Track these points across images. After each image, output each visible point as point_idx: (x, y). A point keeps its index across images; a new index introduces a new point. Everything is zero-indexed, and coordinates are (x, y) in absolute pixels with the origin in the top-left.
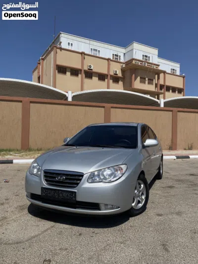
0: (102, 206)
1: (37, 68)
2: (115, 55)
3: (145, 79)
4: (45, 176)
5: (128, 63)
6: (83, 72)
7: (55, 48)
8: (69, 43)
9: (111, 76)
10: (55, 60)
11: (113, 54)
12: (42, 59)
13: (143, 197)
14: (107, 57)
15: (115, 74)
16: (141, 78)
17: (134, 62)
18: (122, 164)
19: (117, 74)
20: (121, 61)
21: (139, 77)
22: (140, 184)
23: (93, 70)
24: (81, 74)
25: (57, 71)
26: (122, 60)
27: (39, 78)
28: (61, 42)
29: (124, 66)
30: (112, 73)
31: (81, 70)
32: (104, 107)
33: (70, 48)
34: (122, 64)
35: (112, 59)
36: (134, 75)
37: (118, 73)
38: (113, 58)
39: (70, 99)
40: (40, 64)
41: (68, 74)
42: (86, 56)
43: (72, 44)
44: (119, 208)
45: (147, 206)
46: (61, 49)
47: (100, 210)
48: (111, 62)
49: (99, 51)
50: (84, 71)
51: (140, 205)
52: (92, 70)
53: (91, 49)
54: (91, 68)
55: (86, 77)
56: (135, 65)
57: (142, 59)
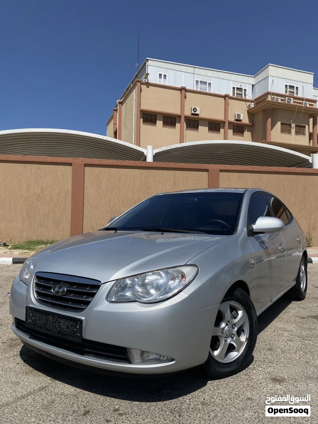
1: (112, 118)
2: (238, 88)
3: (290, 125)
4: (37, 285)
5: (260, 100)
6: (183, 119)
7: (139, 84)
8: (160, 75)
9: (230, 123)
10: (139, 104)
11: (234, 88)
12: (119, 103)
13: (243, 338)
14: (223, 94)
15: (237, 120)
16: (282, 124)
17: (269, 98)
18: (186, 265)
19: (240, 121)
20: (247, 98)
21: (279, 123)
22: (233, 309)
23: (200, 116)
24: (179, 122)
25: (142, 120)
26: (249, 96)
27: (115, 133)
28: (148, 74)
29: (253, 106)
30: (232, 119)
31: (180, 117)
32: (207, 170)
33: (162, 82)
34: (248, 103)
35: (231, 95)
36: (269, 120)
37: (241, 118)
38: (234, 94)
39: (150, 159)
40: (116, 110)
41: (160, 123)
42: (188, 94)
43: (165, 76)
44: (172, 360)
46: (148, 84)
47: (130, 362)
48: (230, 101)
49: (210, 84)
50: (185, 117)
51: (234, 355)
52: (197, 115)
53: (197, 82)
54: (197, 113)
55: (187, 127)
56: (272, 103)
57: (283, 93)
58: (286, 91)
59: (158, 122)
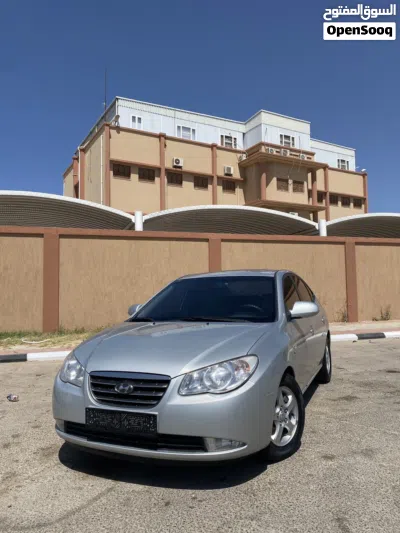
0: (210, 443)
1: (71, 167)
2: (227, 137)
3: (287, 181)
4: (93, 385)
5: (253, 151)
6: (163, 172)
7: (107, 128)
8: (134, 118)
9: (219, 178)
10: (108, 152)
11: (222, 136)
12: (81, 150)
13: (294, 421)
14: (210, 143)
15: (226, 175)
16: (278, 180)
17: (263, 149)
18: (247, 355)
19: (231, 175)
20: (238, 148)
21: (275, 179)
22: (285, 394)
23: (184, 169)
24: (159, 176)
25: (112, 173)
26: (240, 146)
27: (76, 187)
28: (118, 117)
29: (244, 158)
30: (221, 173)
31: (159, 169)
32: (207, 240)
33: (136, 126)
34: (239, 155)
35: (219, 144)
36: (264, 176)
37: (232, 172)
38: (222, 143)
39: (139, 227)
40: (77, 159)
41: (134, 177)
42: (168, 142)
43: (140, 119)
44: (244, 444)
45: (303, 439)
46: (119, 129)
47: (206, 450)
48: (219, 152)
49: (194, 130)
50: (166, 170)
51: (288, 438)
52: (180, 167)
53: (179, 127)
54: (180, 165)
55: (169, 182)
56: (266, 155)
57: (278, 143)
58: (281, 142)
59: (132, 175)
